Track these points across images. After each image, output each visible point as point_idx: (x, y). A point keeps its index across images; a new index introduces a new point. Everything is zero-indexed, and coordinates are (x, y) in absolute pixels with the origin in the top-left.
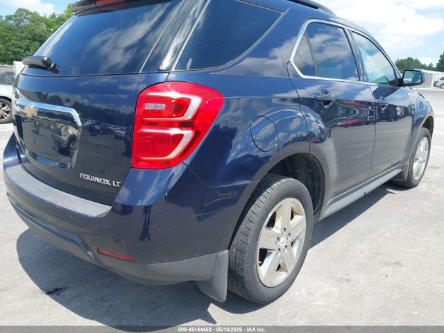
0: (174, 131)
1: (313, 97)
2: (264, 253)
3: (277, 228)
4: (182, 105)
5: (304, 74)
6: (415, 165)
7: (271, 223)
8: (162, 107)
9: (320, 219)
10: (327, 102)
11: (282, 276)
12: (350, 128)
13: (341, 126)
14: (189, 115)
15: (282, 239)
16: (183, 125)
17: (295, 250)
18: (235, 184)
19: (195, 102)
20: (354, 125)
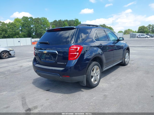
0: (75, 53)
1: (98, 45)
2: (92, 77)
3: (94, 72)
4: (77, 49)
5: (96, 41)
6: (126, 60)
7: (93, 71)
8: (74, 49)
9: (103, 71)
10: (101, 46)
11: (96, 82)
12: (110, 52)
13: (108, 51)
14: (78, 50)
15: (95, 74)
16: (77, 52)
17: (98, 77)
18: (86, 62)
19: (79, 48)
20: (111, 51)
